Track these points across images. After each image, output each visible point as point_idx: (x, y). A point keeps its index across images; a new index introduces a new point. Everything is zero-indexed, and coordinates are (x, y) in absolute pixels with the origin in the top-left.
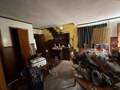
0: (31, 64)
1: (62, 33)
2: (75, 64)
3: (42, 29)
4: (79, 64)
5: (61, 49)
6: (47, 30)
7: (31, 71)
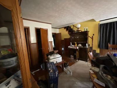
0: (48, 59)
1: (80, 31)
2: (94, 66)
3: (59, 28)
4: (101, 69)
5: (78, 48)
6: (64, 29)
7: (48, 65)
